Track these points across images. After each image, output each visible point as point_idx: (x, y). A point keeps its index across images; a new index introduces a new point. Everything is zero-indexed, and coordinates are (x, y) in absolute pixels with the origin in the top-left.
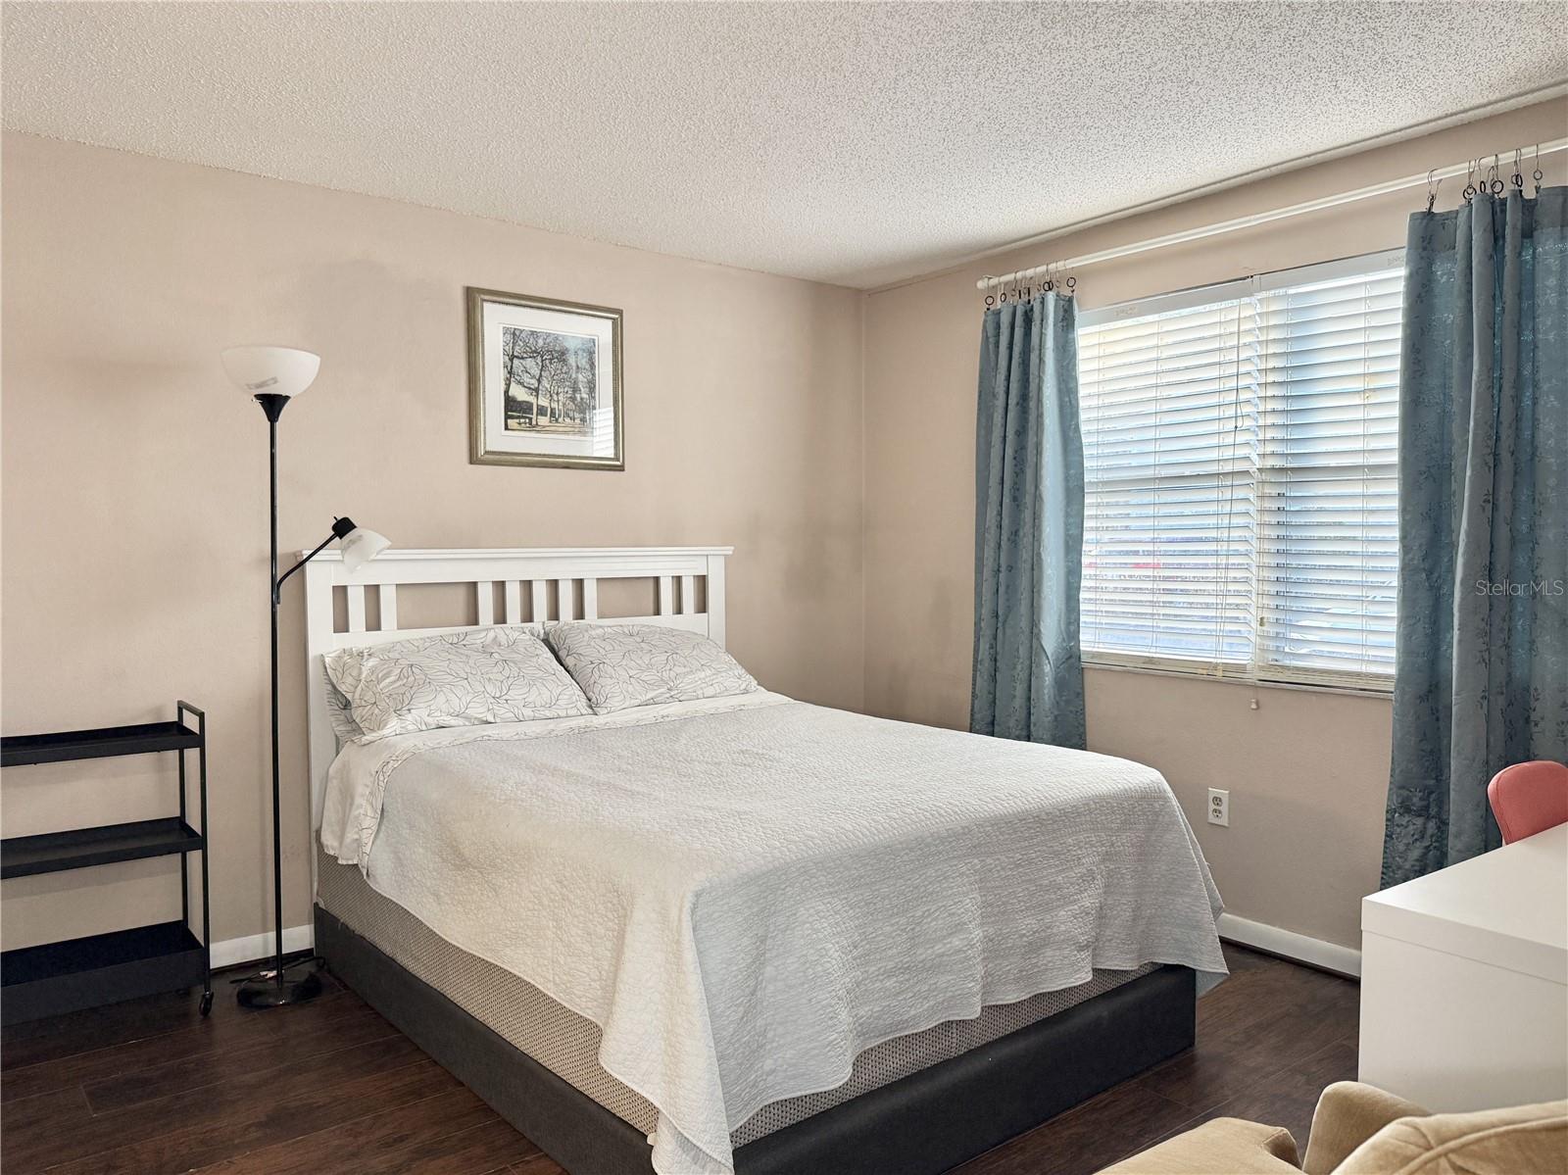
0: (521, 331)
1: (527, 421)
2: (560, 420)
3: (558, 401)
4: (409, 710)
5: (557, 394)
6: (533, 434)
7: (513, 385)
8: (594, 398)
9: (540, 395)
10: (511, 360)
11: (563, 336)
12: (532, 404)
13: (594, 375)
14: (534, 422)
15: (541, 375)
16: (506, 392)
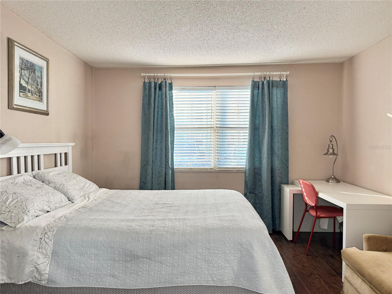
0: (24, 59)
1: (25, 94)
2: (34, 95)
3: (33, 88)
4: (29, 211)
5: (33, 85)
6: (27, 99)
7: (22, 79)
8: (42, 88)
9: (29, 85)
10: (21, 70)
11: (35, 64)
12: (26, 88)
13: (42, 80)
14: (27, 95)
15: (29, 78)
16: (20, 82)
